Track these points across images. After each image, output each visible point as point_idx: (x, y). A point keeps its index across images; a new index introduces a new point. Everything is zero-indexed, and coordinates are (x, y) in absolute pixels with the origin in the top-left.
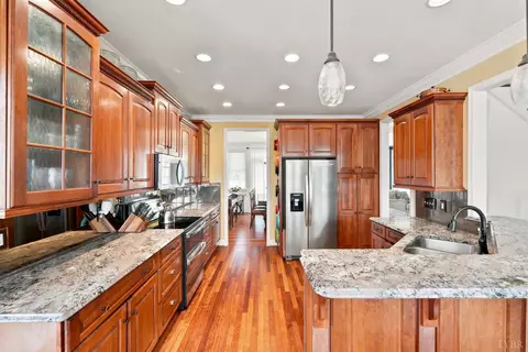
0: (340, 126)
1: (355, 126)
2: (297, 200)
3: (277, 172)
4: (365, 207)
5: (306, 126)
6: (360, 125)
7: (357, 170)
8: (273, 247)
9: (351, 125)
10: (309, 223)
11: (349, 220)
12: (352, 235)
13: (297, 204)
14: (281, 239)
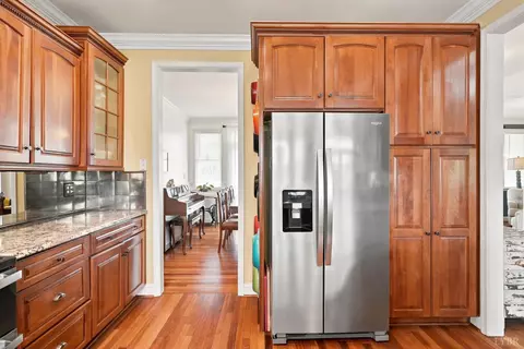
0: (392, 40)
1: (427, 41)
2: (297, 206)
3: (256, 149)
4: (449, 221)
5: (317, 40)
6: (438, 38)
7: (430, 140)
8: (249, 298)
9: (417, 39)
10: (324, 257)
11: (414, 248)
12: (421, 283)
13: (297, 215)
14: (263, 287)
